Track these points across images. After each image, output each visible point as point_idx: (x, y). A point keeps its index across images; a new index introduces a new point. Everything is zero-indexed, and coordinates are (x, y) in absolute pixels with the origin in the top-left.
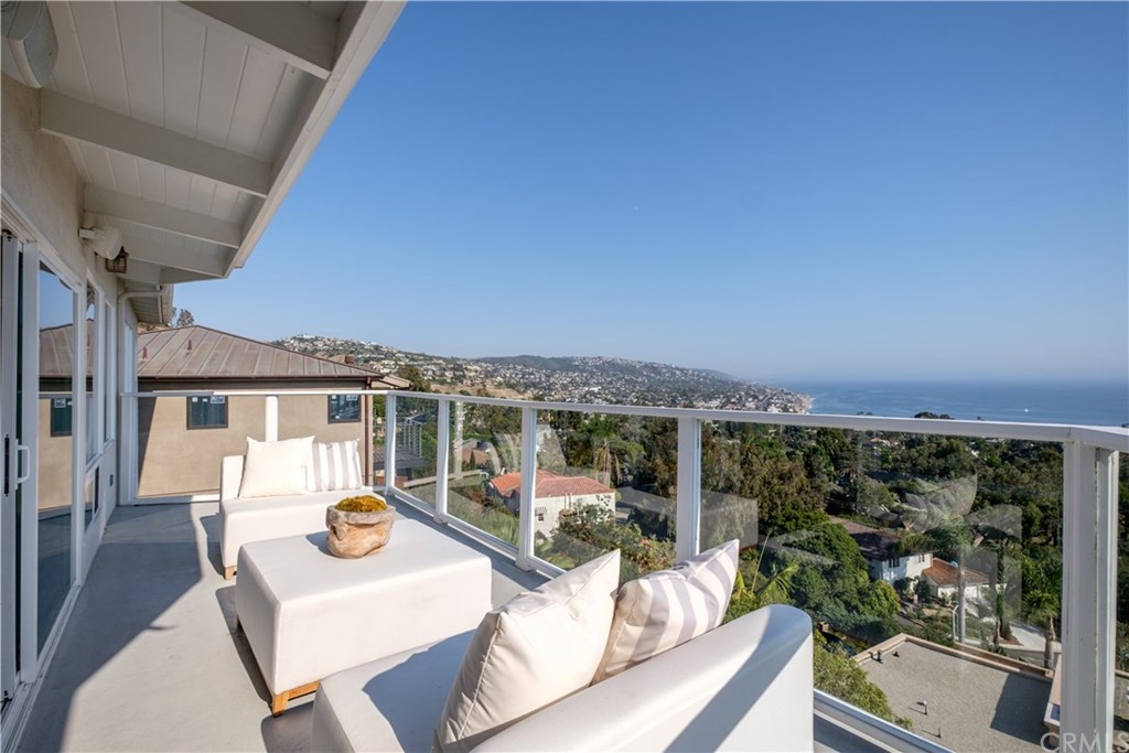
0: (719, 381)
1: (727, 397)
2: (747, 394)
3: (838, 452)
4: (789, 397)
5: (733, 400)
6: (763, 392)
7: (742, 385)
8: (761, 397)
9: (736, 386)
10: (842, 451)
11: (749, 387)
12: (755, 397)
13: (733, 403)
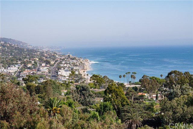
0: (16, 49)
1: (24, 63)
2: (41, 60)
3: (120, 106)
4: (75, 61)
5: (29, 65)
6: (53, 57)
7: (36, 52)
8: (52, 63)
9: (31, 53)
10: (123, 106)
11: (42, 54)
12: (48, 62)
13: (29, 68)
